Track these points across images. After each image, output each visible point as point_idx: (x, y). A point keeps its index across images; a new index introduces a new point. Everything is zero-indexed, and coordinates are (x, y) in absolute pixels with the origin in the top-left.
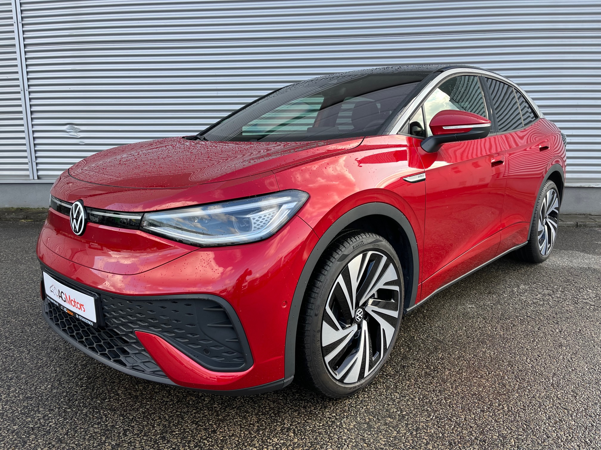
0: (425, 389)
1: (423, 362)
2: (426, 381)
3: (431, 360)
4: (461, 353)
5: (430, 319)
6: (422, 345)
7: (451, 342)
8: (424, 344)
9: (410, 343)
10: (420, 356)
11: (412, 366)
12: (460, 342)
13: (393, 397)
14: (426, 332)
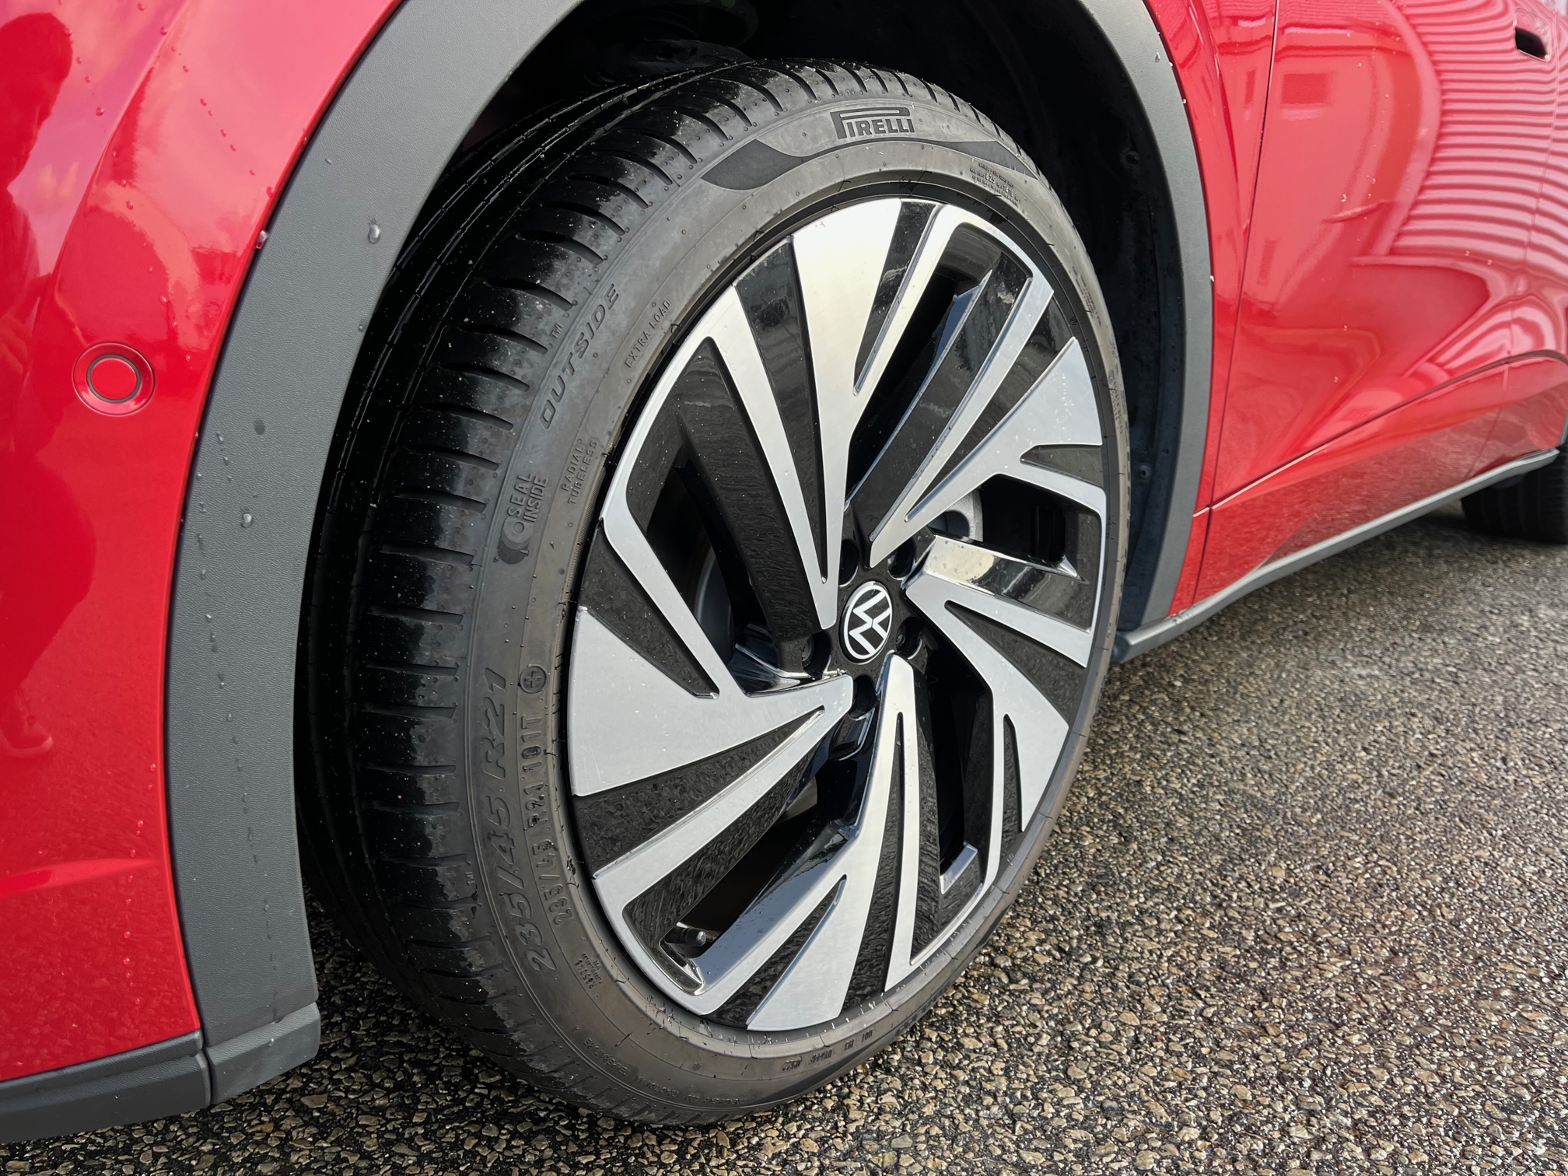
0: (1229, 1065)
1: (1195, 902)
2: (1228, 1013)
3: (1235, 896)
4: (1376, 864)
5: (1202, 715)
6: (1182, 822)
7: (1317, 810)
8: (1191, 816)
9: (1126, 809)
10: (1180, 876)
11: (1145, 928)
12: (1358, 811)
13: (1050, 1110)
14: (1194, 764)
